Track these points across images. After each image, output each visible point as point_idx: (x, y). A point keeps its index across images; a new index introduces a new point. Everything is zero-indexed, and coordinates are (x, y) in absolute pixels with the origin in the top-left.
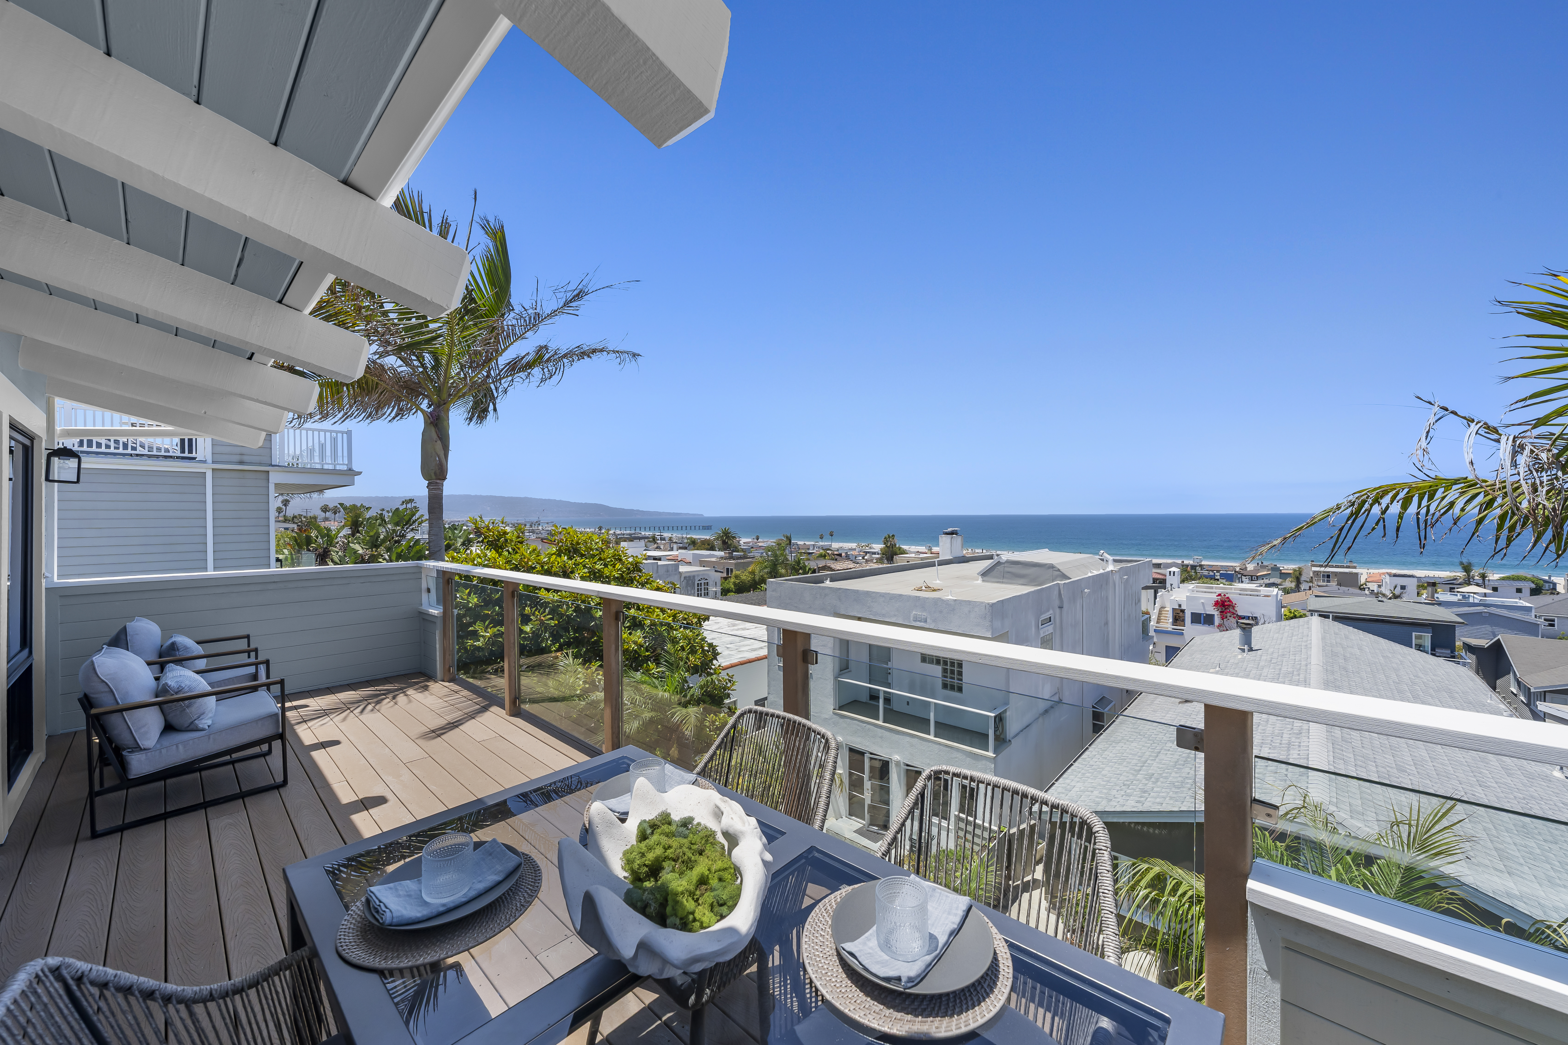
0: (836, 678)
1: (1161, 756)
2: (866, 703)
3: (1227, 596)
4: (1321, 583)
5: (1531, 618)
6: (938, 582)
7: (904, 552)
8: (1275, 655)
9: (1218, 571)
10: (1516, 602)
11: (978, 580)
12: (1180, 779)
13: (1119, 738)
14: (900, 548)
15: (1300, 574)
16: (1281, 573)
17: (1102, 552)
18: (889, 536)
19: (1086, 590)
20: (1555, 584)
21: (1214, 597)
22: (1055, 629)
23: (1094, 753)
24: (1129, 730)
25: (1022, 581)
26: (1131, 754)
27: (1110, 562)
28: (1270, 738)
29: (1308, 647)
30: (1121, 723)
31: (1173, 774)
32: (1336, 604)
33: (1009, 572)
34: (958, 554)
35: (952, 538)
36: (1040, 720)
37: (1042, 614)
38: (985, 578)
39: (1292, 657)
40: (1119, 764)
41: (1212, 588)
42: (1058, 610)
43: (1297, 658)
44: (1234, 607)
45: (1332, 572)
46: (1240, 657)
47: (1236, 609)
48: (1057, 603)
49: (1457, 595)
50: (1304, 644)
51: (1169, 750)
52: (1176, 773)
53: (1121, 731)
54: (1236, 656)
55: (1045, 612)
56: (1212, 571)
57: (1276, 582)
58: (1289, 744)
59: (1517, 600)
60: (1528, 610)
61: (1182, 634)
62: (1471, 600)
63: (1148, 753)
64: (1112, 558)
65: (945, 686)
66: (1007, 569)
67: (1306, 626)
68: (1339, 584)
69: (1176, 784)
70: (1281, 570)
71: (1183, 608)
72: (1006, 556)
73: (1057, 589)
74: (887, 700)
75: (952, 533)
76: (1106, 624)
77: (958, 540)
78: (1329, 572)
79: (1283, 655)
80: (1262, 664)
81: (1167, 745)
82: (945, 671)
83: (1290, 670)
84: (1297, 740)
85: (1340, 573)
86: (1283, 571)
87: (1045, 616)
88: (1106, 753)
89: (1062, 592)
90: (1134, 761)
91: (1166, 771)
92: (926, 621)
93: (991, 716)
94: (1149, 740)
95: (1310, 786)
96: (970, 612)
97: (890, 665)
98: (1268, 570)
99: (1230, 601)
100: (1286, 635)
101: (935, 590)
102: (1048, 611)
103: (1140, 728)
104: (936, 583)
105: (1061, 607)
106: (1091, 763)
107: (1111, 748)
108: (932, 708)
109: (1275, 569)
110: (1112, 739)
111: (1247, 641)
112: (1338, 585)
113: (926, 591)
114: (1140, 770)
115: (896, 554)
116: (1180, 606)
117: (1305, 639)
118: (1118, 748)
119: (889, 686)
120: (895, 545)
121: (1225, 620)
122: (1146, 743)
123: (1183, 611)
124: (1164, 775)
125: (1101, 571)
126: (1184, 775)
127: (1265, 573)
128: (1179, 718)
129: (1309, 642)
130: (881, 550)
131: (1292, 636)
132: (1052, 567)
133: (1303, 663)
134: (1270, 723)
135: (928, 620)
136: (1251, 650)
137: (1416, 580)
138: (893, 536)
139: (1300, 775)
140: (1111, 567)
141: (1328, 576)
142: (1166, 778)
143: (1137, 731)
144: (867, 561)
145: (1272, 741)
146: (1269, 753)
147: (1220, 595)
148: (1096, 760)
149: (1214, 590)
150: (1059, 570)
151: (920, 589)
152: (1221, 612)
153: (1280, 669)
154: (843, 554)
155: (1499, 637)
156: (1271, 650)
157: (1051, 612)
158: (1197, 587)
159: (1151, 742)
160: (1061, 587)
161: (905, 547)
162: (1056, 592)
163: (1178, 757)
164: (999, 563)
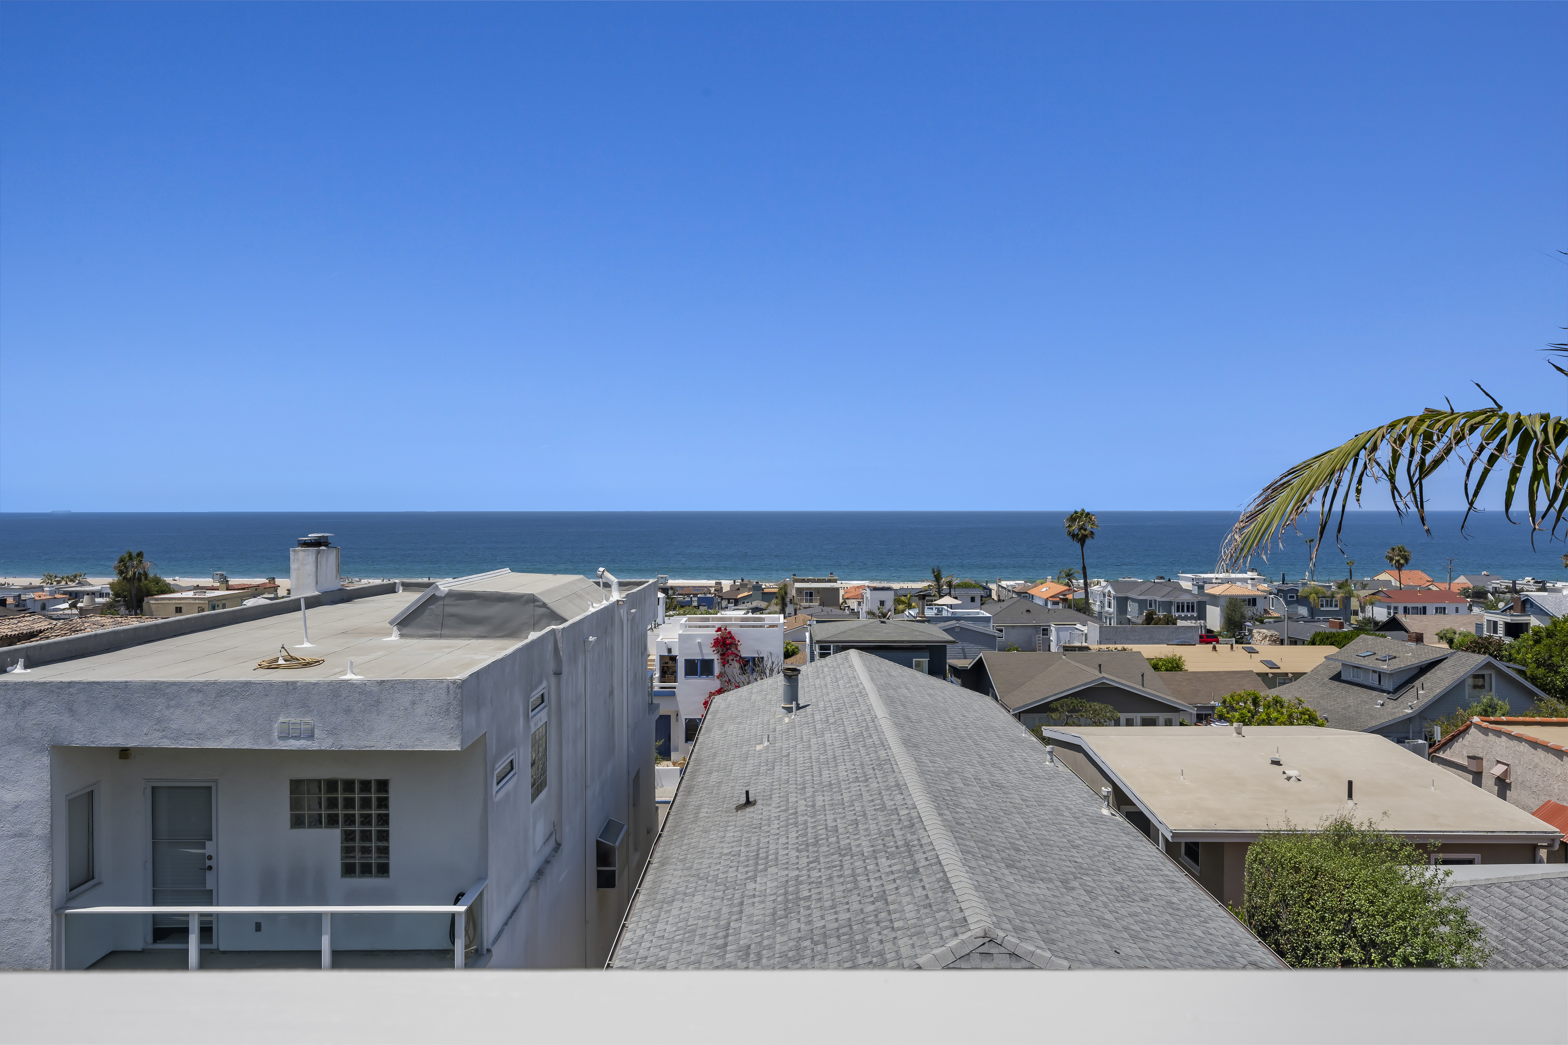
0: (58, 911)
1: (748, 910)
2: (143, 952)
3: (729, 629)
4: (804, 604)
5: (990, 629)
6: (307, 645)
7: (168, 589)
8: (830, 712)
9: (695, 595)
10: (978, 613)
11: (390, 635)
12: (791, 944)
13: (670, 893)
14: (157, 581)
15: (786, 593)
16: (764, 594)
17: (601, 569)
18: (130, 556)
19: (591, 639)
20: (990, 590)
21: (712, 633)
22: (549, 715)
23: (640, 932)
24: (679, 873)
25: (479, 630)
26: (699, 918)
27: (615, 587)
28: (880, 842)
29: (863, 694)
30: (663, 864)
31: (779, 939)
32: (842, 630)
33: (452, 615)
34: (332, 583)
35: (318, 552)
36: (532, 892)
37: (532, 690)
38: (405, 631)
39: (851, 712)
40: (691, 942)
41: (707, 620)
42: (553, 680)
43: (858, 712)
44: (736, 645)
45: (815, 589)
46: (787, 720)
47: (739, 648)
48: (551, 666)
49: (932, 609)
50: (856, 690)
51: (754, 896)
52: (782, 934)
53: (668, 878)
54: (781, 719)
55: (536, 687)
56: (688, 595)
57: (759, 606)
58: (907, 844)
59: (979, 611)
60: (987, 620)
61: (673, 694)
62: (945, 614)
63: (725, 910)
64: (616, 580)
65: (348, 870)
66: (449, 610)
67: (847, 665)
68: (822, 604)
69: (790, 954)
70: (763, 589)
71: (674, 653)
72: (445, 585)
73: (551, 639)
74: (206, 931)
75: (317, 543)
76: (611, 693)
77: (330, 558)
78: (811, 589)
79: (839, 710)
80: (819, 726)
81: (748, 887)
82: (348, 836)
83: (857, 730)
84: (915, 837)
85: (823, 589)
86: (765, 591)
87: (536, 695)
88: (660, 926)
89: (560, 645)
90: (710, 931)
91: (766, 934)
92: (311, 736)
93: (459, 913)
94: (717, 884)
95: (963, 906)
96: (413, 703)
97: (210, 848)
98: (750, 590)
99: (732, 638)
100: (828, 679)
101: (308, 665)
102: (540, 682)
103: (695, 866)
104: (305, 648)
105: (558, 674)
106: (642, 953)
107: (663, 915)
108: (326, 925)
109: (757, 588)
110: (659, 897)
111: (792, 694)
112: (820, 605)
113: (289, 668)
114: (726, 945)
115: (150, 594)
116: (670, 650)
117: (854, 683)
118: (675, 912)
119: (208, 898)
120: (146, 575)
121: (727, 666)
122: (715, 891)
123: (674, 659)
124: (766, 942)
125: (605, 603)
126: (794, 935)
127: (746, 594)
128: (745, 835)
129: (861, 686)
130: (112, 585)
131: (837, 681)
132: (531, 600)
133: (868, 718)
134: (869, 817)
135: (317, 733)
136: (799, 708)
137: (892, 593)
138: (140, 554)
139: (943, 892)
140: (616, 596)
141: (811, 594)
142: (770, 947)
143: (693, 872)
144: (83, 613)
145: (884, 845)
146: (890, 866)
147: (719, 630)
148: (648, 945)
149: (710, 623)
150: (544, 605)
151: (272, 665)
152: (721, 655)
153: (845, 731)
154: (10, 601)
155: (981, 655)
156: (821, 704)
157: (544, 684)
158: (689, 620)
159: (722, 887)
160: (559, 636)
161: (169, 580)
162: (550, 647)
163: (773, 905)
164: (433, 599)
